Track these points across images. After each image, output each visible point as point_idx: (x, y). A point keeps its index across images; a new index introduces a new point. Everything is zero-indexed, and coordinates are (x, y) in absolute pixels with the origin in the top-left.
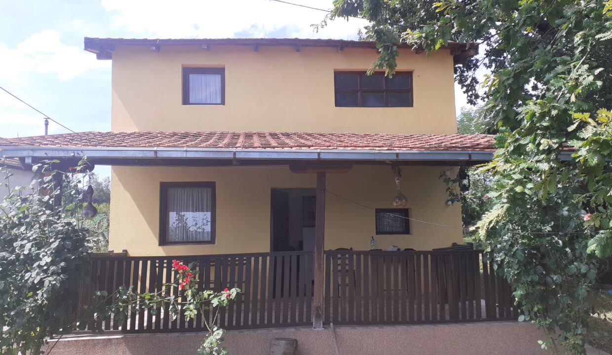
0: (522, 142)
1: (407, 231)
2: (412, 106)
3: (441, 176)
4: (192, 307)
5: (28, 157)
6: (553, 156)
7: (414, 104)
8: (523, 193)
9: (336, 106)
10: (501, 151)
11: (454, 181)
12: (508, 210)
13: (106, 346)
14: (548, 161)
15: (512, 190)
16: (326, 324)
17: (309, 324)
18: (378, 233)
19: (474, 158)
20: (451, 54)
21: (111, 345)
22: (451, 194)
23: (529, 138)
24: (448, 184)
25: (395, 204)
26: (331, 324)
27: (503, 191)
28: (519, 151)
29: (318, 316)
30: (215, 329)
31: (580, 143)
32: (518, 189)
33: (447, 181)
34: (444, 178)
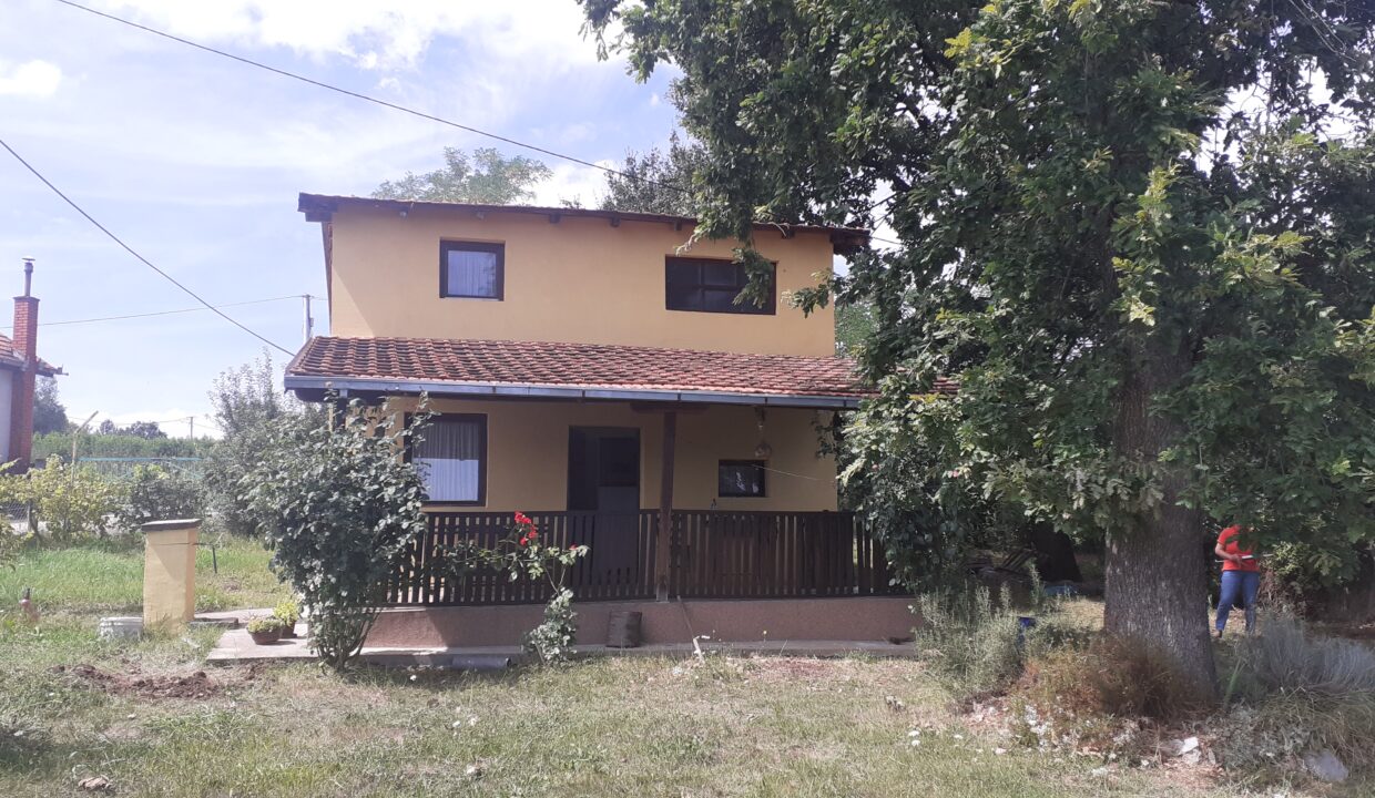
0: (880, 409)
1: (762, 493)
2: (774, 314)
3: (813, 423)
4: (536, 565)
5: (344, 389)
6: (902, 422)
7: (777, 312)
8: (877, 451)
9: (668, 308)
10: (864, 414)
11: (827, 430)
12: (865, 463)
13: (407, 620)
14: (898, 425)
15: (869, 448)
16: (672, 597)
17: (652, 597)
18: (720, 495)
19: (848, 406)
20: (831, 241)
21: (413, 619)
22: (823, 444)
23: (886, 406)
24: (820, 432)
25: (757, 454)
26: (679, 597)
27: (863, 448)
28: (878, 415)
29: (663, 587)
30: (563, 589)
31: (915, 416)
32: (874, 447)
33: (819, 429)
34: (815, 425)
